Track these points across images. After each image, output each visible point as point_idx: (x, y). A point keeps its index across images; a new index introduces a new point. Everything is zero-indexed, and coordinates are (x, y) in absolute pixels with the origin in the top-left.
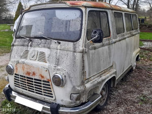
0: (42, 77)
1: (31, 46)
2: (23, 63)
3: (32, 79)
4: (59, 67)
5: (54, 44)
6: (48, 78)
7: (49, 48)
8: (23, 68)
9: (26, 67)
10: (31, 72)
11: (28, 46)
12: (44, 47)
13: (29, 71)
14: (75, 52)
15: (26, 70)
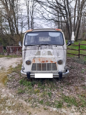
0: (52, 62)
1: (41, 49)
2: (39, 57)
3: (46, 64)
4: (59, 57)
5: (54, 47)
7: (52, 49)
8: (39, 60)
9: (41, 59)
10: (45, 61)
11: (39, 49)
12: (50, 49)
13: (43, 60)
14: (64, 49)
15: (41, 61)
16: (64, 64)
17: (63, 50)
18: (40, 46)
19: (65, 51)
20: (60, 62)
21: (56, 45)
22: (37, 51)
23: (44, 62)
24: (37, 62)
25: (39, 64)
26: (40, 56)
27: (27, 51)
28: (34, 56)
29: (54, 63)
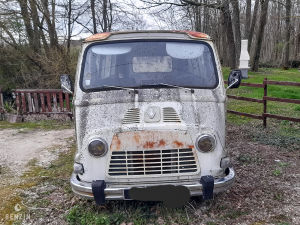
0: (179, 144)
1: (140, 101)
2: (136, 129)
3: (159, 152)
4: (202, 126)
5: (184, 94)
6: (190, 143)
7: (178, 100)
8: (136, 138)
9: (142, 135)
10: (155, 141)
11: (133, 101)
12: (170, 99)
13: (151, 140)
14: (218, 102)
15: (143, 141)
16: (219, 151)
17: (213, 104)
18: (137, 92)
19: (222, 105)
20: (206, 145)
21: (192, 88)
22: (126, 107)
23: (151, 145)
24: (129, 145)
25: (134, 152)
26: (139, 126)
27: (91, 108)
28: (118, 126)
29: (185, 147)
